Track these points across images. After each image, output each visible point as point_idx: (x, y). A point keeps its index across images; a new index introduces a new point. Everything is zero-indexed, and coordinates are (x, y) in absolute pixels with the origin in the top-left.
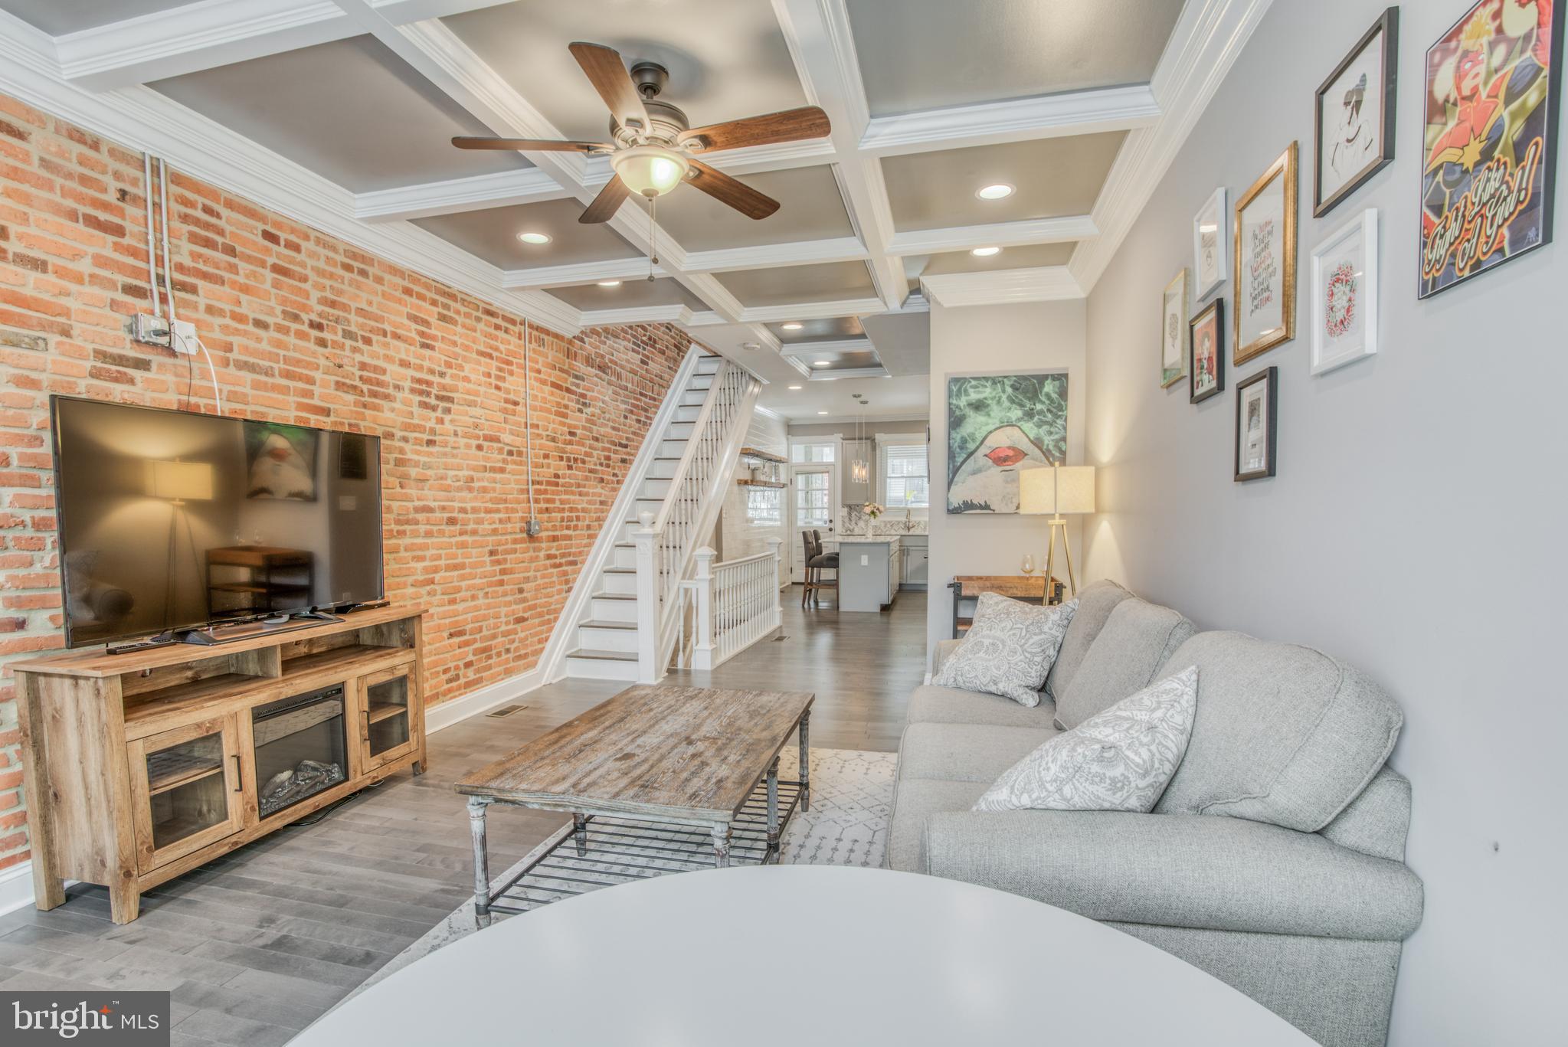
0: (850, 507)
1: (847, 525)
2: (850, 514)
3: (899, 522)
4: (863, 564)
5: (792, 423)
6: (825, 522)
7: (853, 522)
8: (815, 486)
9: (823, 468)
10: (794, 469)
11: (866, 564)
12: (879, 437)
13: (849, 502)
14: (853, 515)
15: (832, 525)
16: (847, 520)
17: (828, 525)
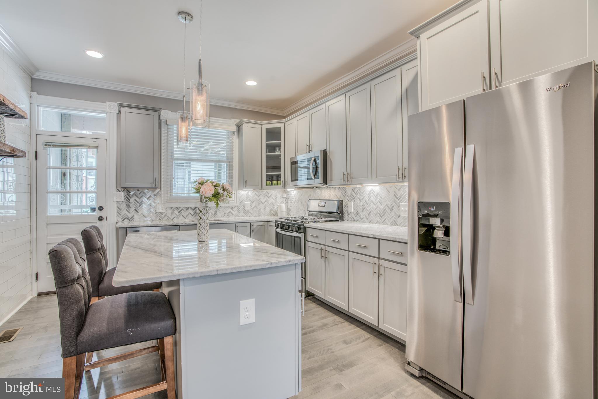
0: (127, 190)
1: (124, 212)
2: (127, 199)
3: (188, 208)
4: (243, 321)
5: (38, 76)
6: (93, 210)
7: (132, 209)
8: (74, 164)
9: (90, 142)
10: (42, 140)
11: (252, 320)
12: (165, 114)
13: (128, 185)
14: (132, 200)
15: (102, 214)
16: (123, 206)
17: (98, 214)
